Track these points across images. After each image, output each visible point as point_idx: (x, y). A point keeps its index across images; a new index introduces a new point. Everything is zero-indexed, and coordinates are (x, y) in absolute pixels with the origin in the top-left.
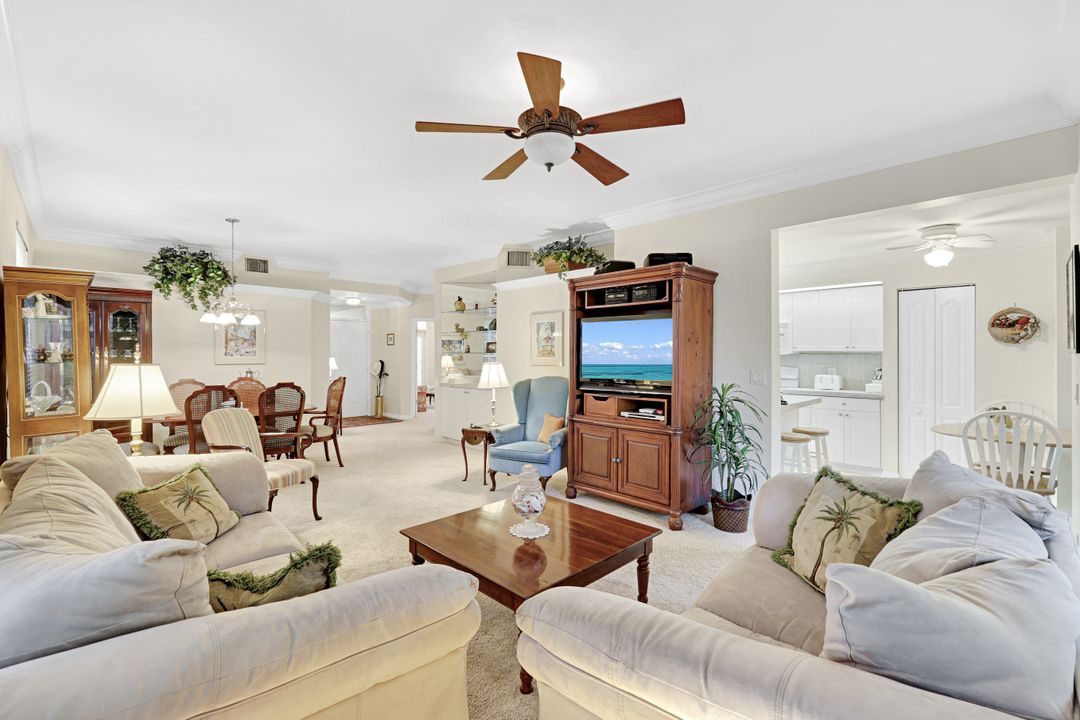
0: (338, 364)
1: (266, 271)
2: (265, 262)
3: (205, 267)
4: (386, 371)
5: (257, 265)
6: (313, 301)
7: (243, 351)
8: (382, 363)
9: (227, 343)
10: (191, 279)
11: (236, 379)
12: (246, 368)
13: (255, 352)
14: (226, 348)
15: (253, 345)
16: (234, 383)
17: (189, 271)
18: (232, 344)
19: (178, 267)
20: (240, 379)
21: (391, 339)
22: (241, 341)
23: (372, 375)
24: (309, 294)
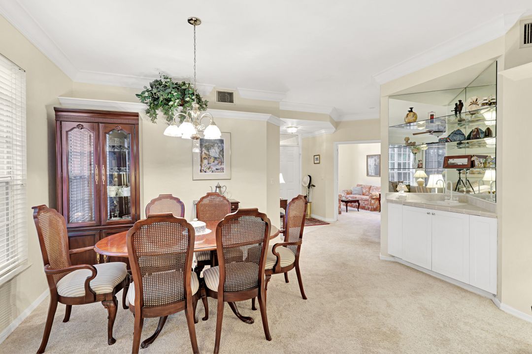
0: (284, 180)
1: (232, 101)
2: (231, 94)
3: (183, 93)
4: (313, 183)
5: (226, 97)
6: (267, 122)
7: (214, 168)
8: (310, 177)
9: (201, 161)
10: (171, 103)
11: (205, 195)
12: (215, 183)
13: (223, 169)
14: (201, 165)
15: (222, 163)
16: (203, 198)
17: (169, 96)
18: (205, 162)
19: (161, 93)
20: (209, 195)
21: (317, 159)
22: (212, 160)
23: (303, 186)
24: (265, 117)
